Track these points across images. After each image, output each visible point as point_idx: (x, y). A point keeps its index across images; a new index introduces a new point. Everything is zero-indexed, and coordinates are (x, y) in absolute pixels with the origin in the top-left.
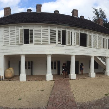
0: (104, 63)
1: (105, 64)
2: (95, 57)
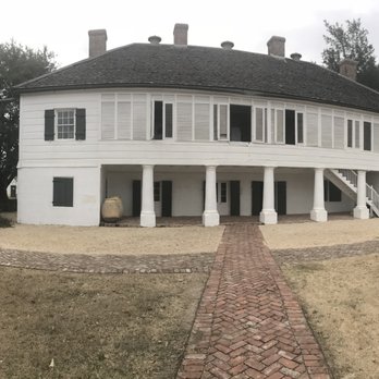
0: (351, 186)
1: (354, 189)
2: (327, 171)
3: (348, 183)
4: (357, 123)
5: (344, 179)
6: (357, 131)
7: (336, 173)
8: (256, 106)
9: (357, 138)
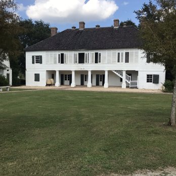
1: (121, 77)
2: (109, 71)
3: (119, 75)
4: (122, 54)
5: (117, 74)
6: (122, 56)
7: (114, 72)
8: (86, 53)
9: (122, 59)
